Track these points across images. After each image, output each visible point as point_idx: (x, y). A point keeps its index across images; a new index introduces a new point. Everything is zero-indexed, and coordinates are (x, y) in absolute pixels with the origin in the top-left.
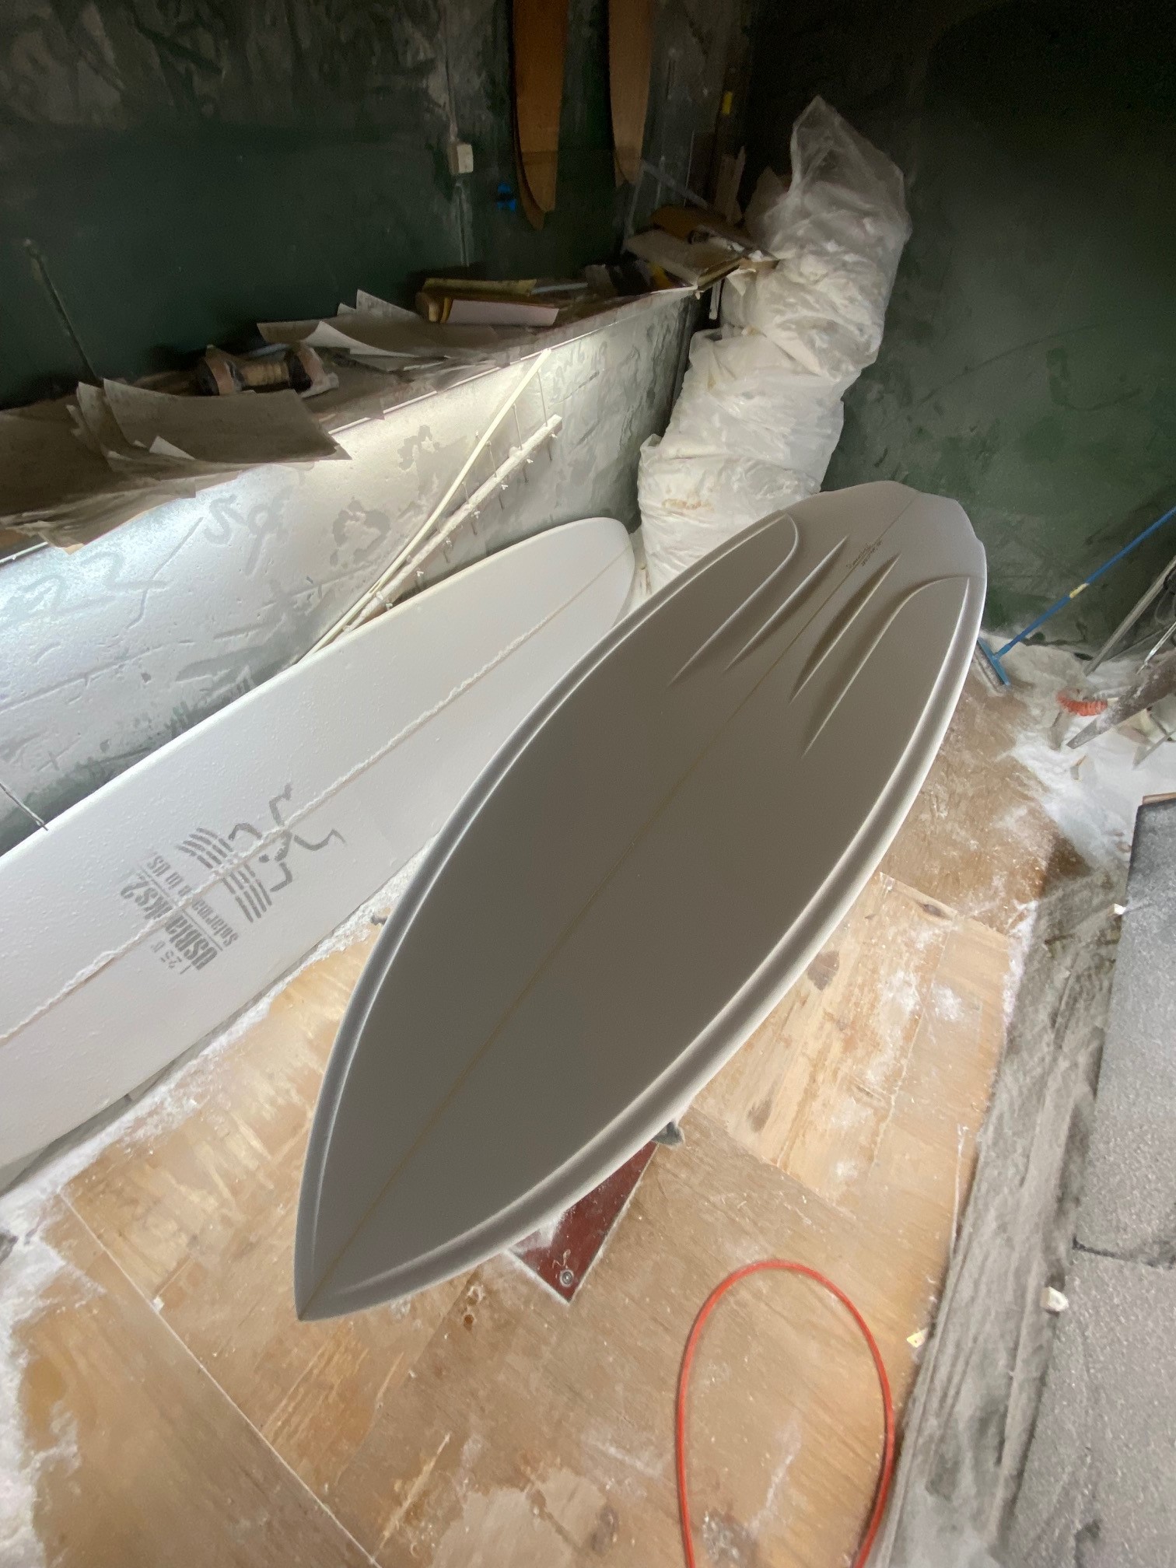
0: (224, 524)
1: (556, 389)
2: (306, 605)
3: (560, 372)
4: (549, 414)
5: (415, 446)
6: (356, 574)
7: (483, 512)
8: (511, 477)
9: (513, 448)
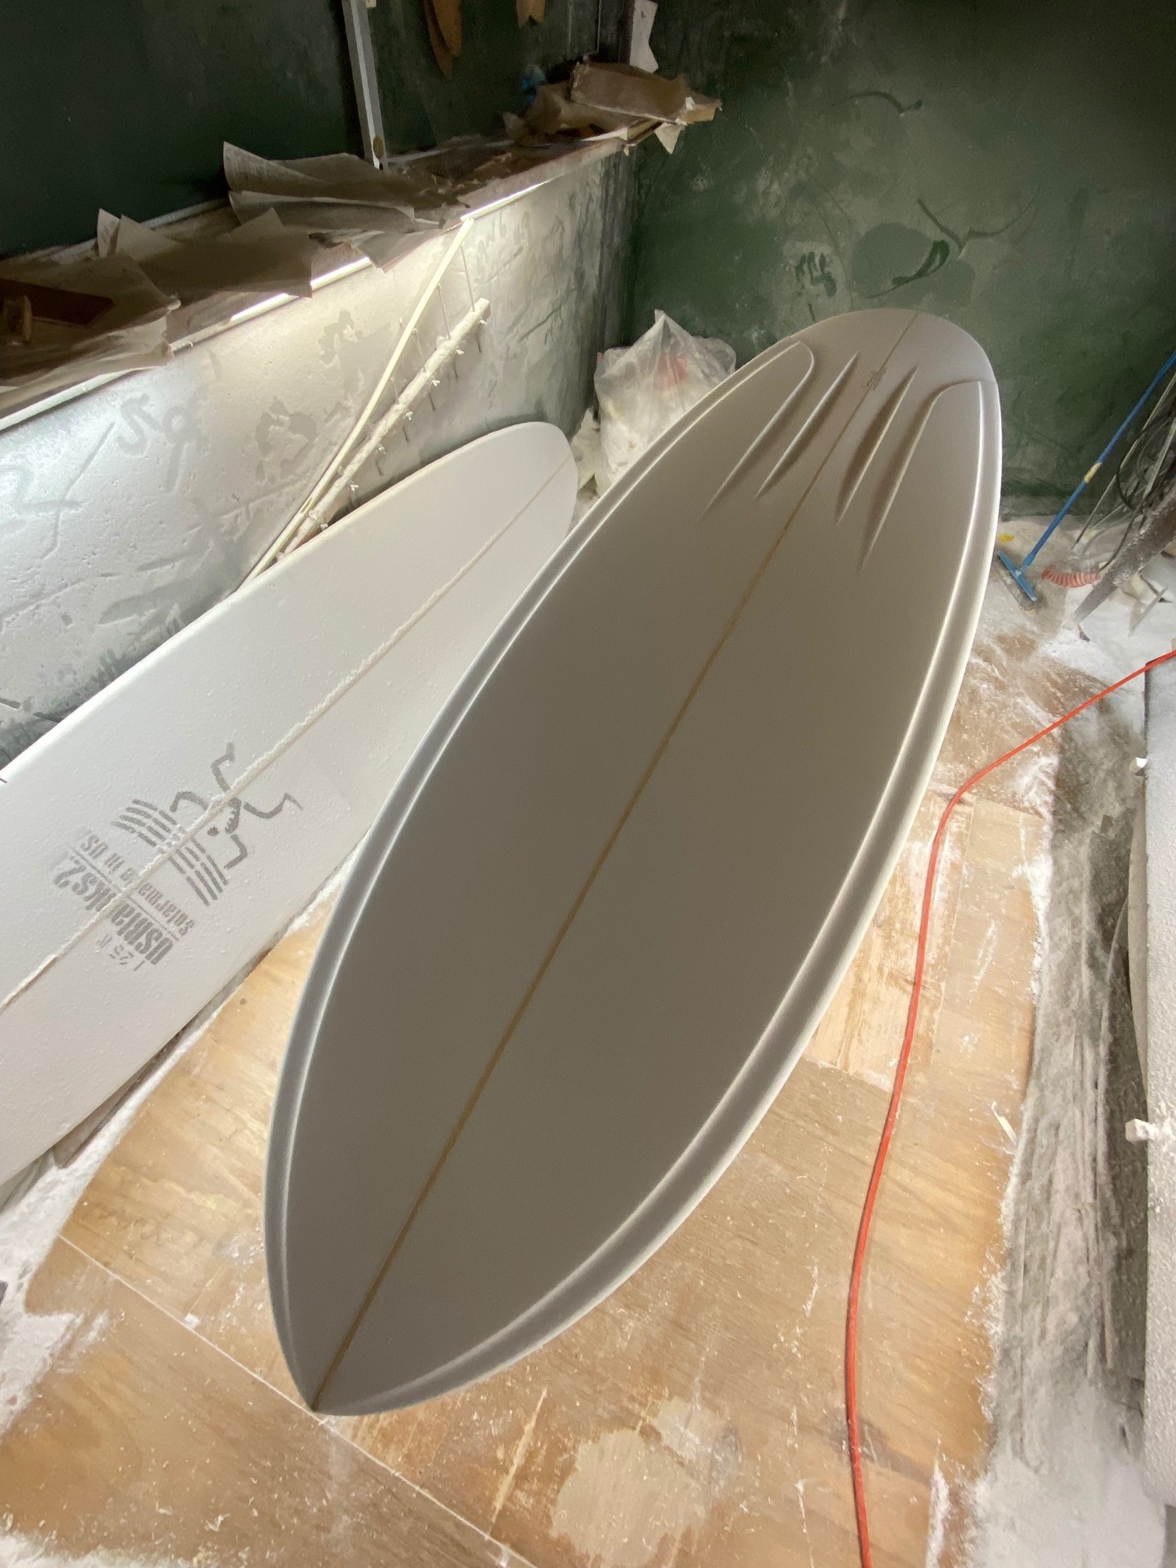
0: (139, 431)
1: (481, 269)
2: (233, 529)
3: (482, 248)
4: (475, 298)
5: (336, 336)
6: (286, 490)
7: (414, 413)
8: (441, 370)
9: (441, 338)
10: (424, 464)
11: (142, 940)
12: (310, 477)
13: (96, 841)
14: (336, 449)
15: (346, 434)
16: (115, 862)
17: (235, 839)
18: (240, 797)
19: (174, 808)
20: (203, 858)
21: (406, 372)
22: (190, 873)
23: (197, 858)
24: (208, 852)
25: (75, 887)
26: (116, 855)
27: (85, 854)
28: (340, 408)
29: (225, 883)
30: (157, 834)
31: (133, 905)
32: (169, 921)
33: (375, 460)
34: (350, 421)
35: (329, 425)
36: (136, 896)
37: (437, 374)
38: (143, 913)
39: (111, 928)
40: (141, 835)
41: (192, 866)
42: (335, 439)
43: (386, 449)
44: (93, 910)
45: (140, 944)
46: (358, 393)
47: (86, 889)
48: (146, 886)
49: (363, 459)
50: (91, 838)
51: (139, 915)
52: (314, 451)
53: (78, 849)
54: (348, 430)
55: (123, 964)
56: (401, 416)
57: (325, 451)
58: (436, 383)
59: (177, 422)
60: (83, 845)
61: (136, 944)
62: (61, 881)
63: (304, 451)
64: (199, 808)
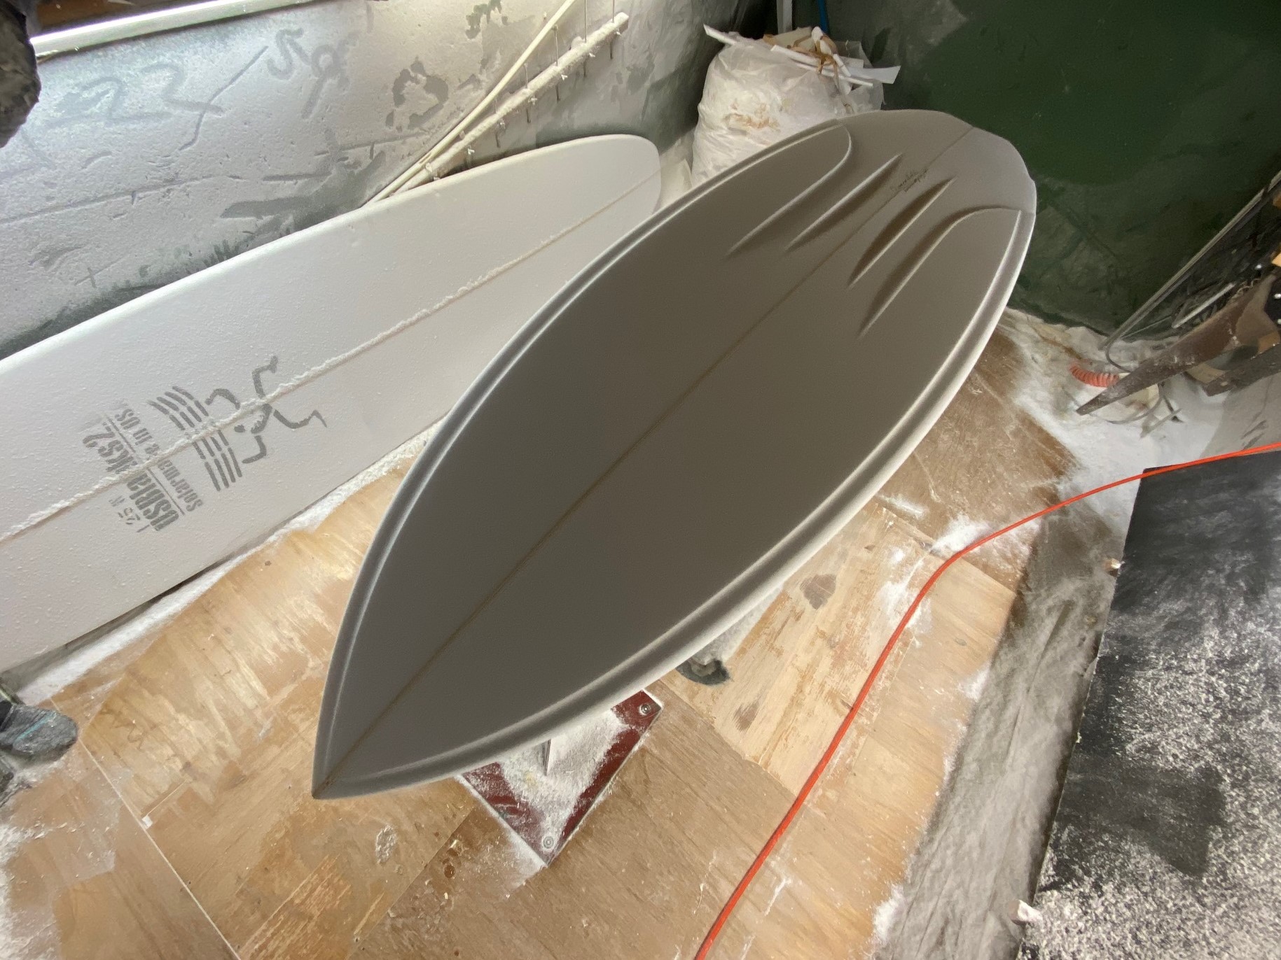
0: (288, 59)
4: (617, 11)
5: (484, 16)
6: (409, 141)
7: (539, 99)
8: (571, 69)
9: (579, 38)
10: (538, 146)
11: (152, 507)
12: (433, 134)
13: (132, 414)
14: (462, 115)
15: (474, 104)
16: (143, 435)
17: (259, 439)
18: (272, 405)
19: (209, 402)
20: (225, 449)
21: (539, 61)
22: (210, 459)
23: (219, 449)
24: (231, 446)
25: (101, 450)
26: (145, 430)
27: (118, 424)
28: (473, 79)
29: (240, 475)
30: (187, 420)
31: (150, 476)
32: (179, 497)
33: (495, 132)
34: (482, 92)
35: (459, 92)
36: (156, 470)
37: (567, 70)
38: (158, 485)
39: (126, 492)
40: (173, 419)
41: (212, 454)
42: (463, 106)
43: (507, 125)
44: (113, 472)
45: (148, 511)
46: (494, 70)
47: (110, 453)
48: (166, 462)
49: (484, 130)
50: (126, 411)
51: (154, 485)
52: (441, 112)
53: (112, 416)
54: (477, 101)
55: (128, 524)
56: (526, 100)
57: (452, 115)
58: (564, 77)
59: (325, 60)
60: (117, 416)
61: (146, 509)
62: (90, 441)
63: (433, 110)
64: (231, 405)
